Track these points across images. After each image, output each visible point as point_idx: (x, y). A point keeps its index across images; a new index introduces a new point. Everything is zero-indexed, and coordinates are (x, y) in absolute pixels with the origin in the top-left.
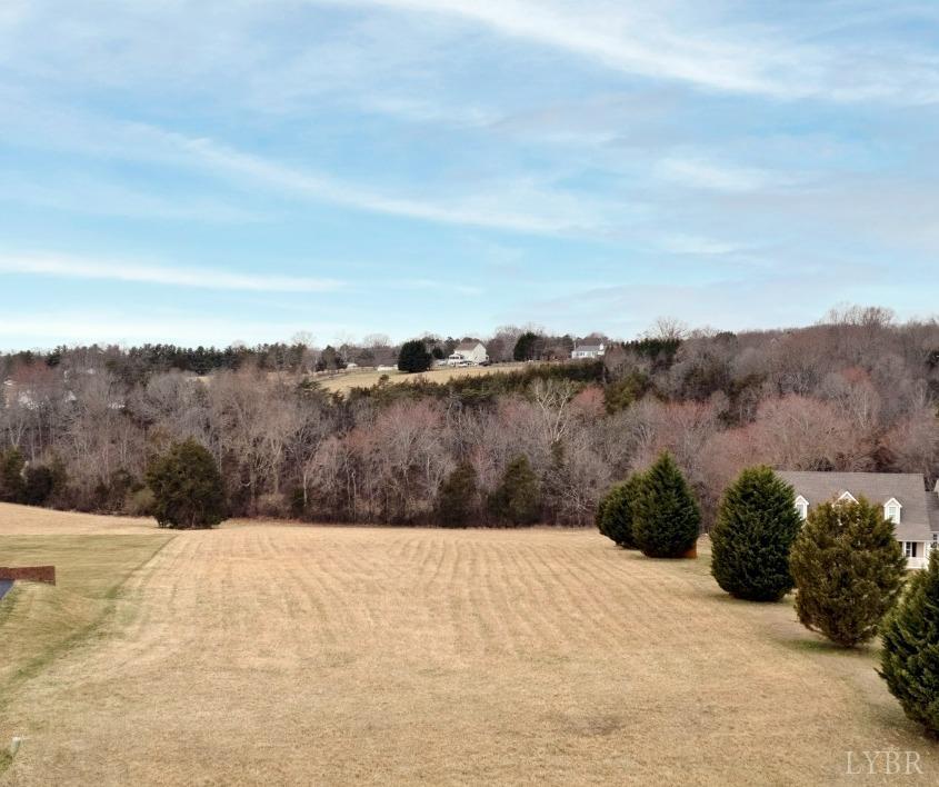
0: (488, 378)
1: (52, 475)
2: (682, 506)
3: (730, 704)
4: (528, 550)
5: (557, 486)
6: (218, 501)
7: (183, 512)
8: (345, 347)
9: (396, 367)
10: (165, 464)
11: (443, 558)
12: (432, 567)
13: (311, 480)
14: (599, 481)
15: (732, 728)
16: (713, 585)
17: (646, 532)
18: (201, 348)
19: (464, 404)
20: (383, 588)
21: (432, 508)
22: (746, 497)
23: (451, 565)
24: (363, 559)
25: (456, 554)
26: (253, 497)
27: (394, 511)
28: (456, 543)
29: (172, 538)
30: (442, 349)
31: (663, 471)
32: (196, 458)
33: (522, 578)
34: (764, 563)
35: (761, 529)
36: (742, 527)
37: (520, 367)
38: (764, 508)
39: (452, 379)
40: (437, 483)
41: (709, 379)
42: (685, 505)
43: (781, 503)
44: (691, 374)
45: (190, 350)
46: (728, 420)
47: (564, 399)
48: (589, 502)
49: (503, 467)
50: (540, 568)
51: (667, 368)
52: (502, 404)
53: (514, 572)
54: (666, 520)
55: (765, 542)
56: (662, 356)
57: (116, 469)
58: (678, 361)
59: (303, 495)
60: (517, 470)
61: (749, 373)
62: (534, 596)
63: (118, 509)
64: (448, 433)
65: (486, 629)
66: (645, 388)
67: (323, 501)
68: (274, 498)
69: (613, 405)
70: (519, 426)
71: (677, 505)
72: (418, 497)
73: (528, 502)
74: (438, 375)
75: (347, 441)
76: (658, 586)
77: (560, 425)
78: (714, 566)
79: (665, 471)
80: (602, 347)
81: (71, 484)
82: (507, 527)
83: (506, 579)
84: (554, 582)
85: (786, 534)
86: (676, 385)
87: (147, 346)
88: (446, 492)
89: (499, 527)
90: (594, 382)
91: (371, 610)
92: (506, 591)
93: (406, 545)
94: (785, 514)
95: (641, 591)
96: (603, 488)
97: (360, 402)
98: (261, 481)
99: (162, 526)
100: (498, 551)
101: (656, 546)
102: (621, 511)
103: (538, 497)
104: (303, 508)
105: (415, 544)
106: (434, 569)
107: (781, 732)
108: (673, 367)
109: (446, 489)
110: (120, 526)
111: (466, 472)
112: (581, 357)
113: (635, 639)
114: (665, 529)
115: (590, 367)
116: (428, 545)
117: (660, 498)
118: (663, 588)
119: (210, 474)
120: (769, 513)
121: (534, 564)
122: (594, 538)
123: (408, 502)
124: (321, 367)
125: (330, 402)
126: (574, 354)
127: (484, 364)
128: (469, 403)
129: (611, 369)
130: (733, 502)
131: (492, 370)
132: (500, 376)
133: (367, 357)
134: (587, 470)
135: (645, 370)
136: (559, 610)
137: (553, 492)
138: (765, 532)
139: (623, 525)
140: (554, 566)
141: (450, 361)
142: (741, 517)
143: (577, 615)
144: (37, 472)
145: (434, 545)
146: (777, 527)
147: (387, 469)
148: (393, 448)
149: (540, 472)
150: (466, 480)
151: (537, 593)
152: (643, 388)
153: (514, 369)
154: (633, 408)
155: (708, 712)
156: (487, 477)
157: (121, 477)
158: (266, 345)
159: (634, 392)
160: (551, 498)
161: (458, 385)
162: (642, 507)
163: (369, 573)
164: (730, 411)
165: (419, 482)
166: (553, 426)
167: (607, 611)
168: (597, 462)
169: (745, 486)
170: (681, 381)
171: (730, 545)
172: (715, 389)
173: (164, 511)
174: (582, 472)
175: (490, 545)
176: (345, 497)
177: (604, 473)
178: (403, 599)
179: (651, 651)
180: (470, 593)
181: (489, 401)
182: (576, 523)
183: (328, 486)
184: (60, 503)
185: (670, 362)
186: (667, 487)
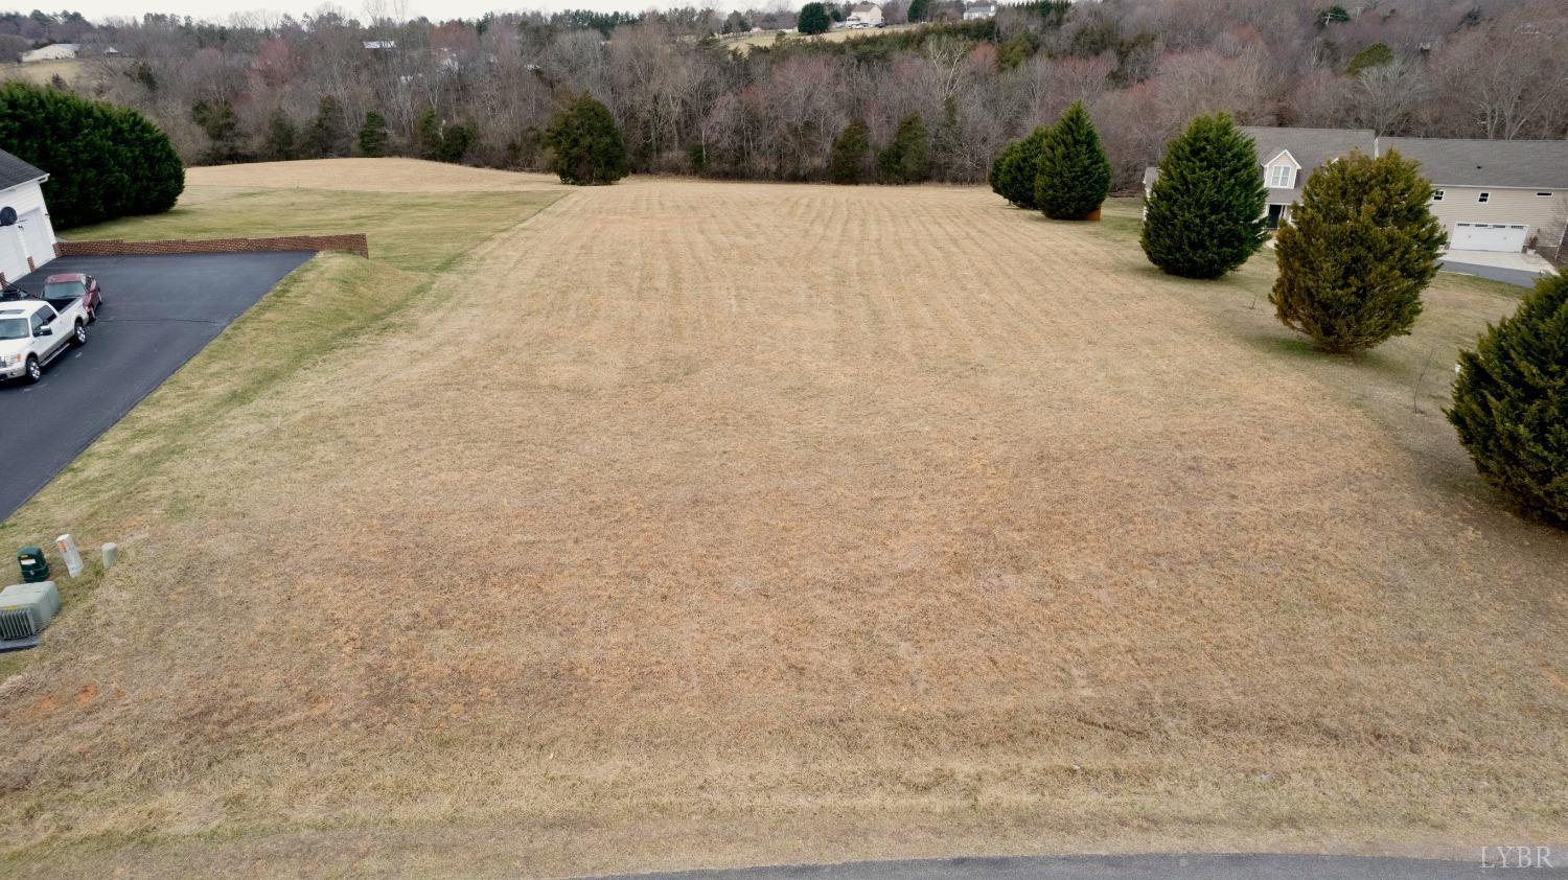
0: (883, 36)
1: (465, 133)
2: (1092, 164)
3: (1224, 453)
4: (920, 209)
5: (948, 143)
6: (618, 157)
7: (583, 168)
8: (751, 12)
9: (796, 29)
10: (563, 120)
11: (831, 217)
12: (819, 229)
13: (708, 138)
14: (993, 140)
15: (1234, 497)
16: (1142, 258)
17: (1051, 192)
18: (616, 14)
19: (859, 61)
20: (759, 256)
21: (825, 165)
22: (1195, 152)
23: (839, 226)
24: (747, 218)
25: (846, 213)
26: (655, 153)
27: (789, 167)
28: (847, 201)
29: (567, 194)
30: (841, 12)
31: (1075, 123)
32: (592, 114)
33: (916, 243)
34: (1211, 236)
35: (1212, 192)
36: (1188, 190)
37: (914, 27)
38: (1218, 167)
39: (848, 38)
40: (830, 139)
41: (1098, 38)
42: (1096, 163)
43: (1238, 161)
44: (1082, 33)
45: (607, 15)
46: (1117, 78)
47: (957, 56)
48: (979, 159)
49: (896, 123)
50: (935, 229)
51: (1058, 29)
52: (895, 61)
53: (908, 235)
54: (1073, 179)
55: (1215, 208)
56: (1052, 16)
57: (526, 127)
58: (1068, 21)
59: (702, 152)
60: (909, 126)
61: (1139, 33)
62: (932, 267)
63: (529, 165)
64: (842, 88)
65: (876, 316)
66: (1035, 48)
67: (720, 157)
68: (676, 155)
69: (1005, 62)
70: (913, 82)
71: (1087, 162)
72: (812, 154)
73: (919, 159)
74: (836, 35)
75: (743, 97)
76: (1072, 256)
77: (953, 82)
78: (1147, 235)
79: (1076, 124)
80: (993, 8)
81: (484, 142)
82: (898, 184)
83: (899, 244)
84: (954, 249)
85: (1242, 199)
86: (1065, 44)
87: (567, 12)
88: (840, 148)
89: (890, 183)
90: (986, 40)
91: (737, 289)
92: (899, 261)
93: (797, 203)
94: (1243, 174)
95: (1055, 262)
96: (996, 145)
97: (757, 59)
98: (660, 138)
99: (565, 183)
100: (889, 209)
101: (1059, 207)
102: (1020, 169)
103: (928, 155)
104: (704, 164)
105: (805, 201)
106: (820, 230)
107: (1306, 504)
108: (1063, 27)
109: (841, 146)
110: (525, 182)
111: (859, 128)
112: (973, 18)
113: (1066, 335)
114: (1070, 189)
115: (983, 27)
116: (818, 204)
117: (1069, 153)
118: (1076, 258)
119: (608, 130)
120: (1224, 173)
121: (928, 226)
122: (985, 196)
123: (802, 158)
124: (727, 29)
125: (730, 57)
126: (966, 15)
127: (879, 26)
128: (863, 58)
129: (1002, 29)
130: (1178, 158)
131: (887, 31)
132: (894, 35)
133: (769, 21)
134: (979, 127)
135: (1035, 29)
136: (964, 289)
137: (944, 149)
138: (1216, 197)
139: (1021, 183)
140: (950, 228)
141: (848, 23)
142: (1189, 178)
143: (985, 296)
144: (452, 131)
145: (823, 203)
146: (1231, 191)
147: (782, 125)
148: (788, 104)
149: (931, 130)
150: (858, 137)
151: (936, 264)
152: (1034, 47)
153: (908, 29)
154: (1022, 67)
155: (1194, 468)
156: (881, 135)
157: (531, 134)
158: (676, 9)
159: (1024, 51)
160: (941, 155)
161: (854, 44)
162: (1048, 163)
163: (749, 236)
164: (1119, 70)
165: (812, 138)
166: (945, 83)
167: (1021, 290)
168: (989, 119)
169: (1195, 139)
170: (1070, 41)
171: (1172, 212)
172: (1105, 48)
173: (565, 167)
174: (975, 130)
175: (882, 204)
176: (741, 154)
177: (995, 130)
178: (778, 270)
179: (1090, 354)
180: (858, 264)
181: (883, 57)
182: (966, 180)
183: (725, 143)
185: (1059, 22)
186: (1077, 142)
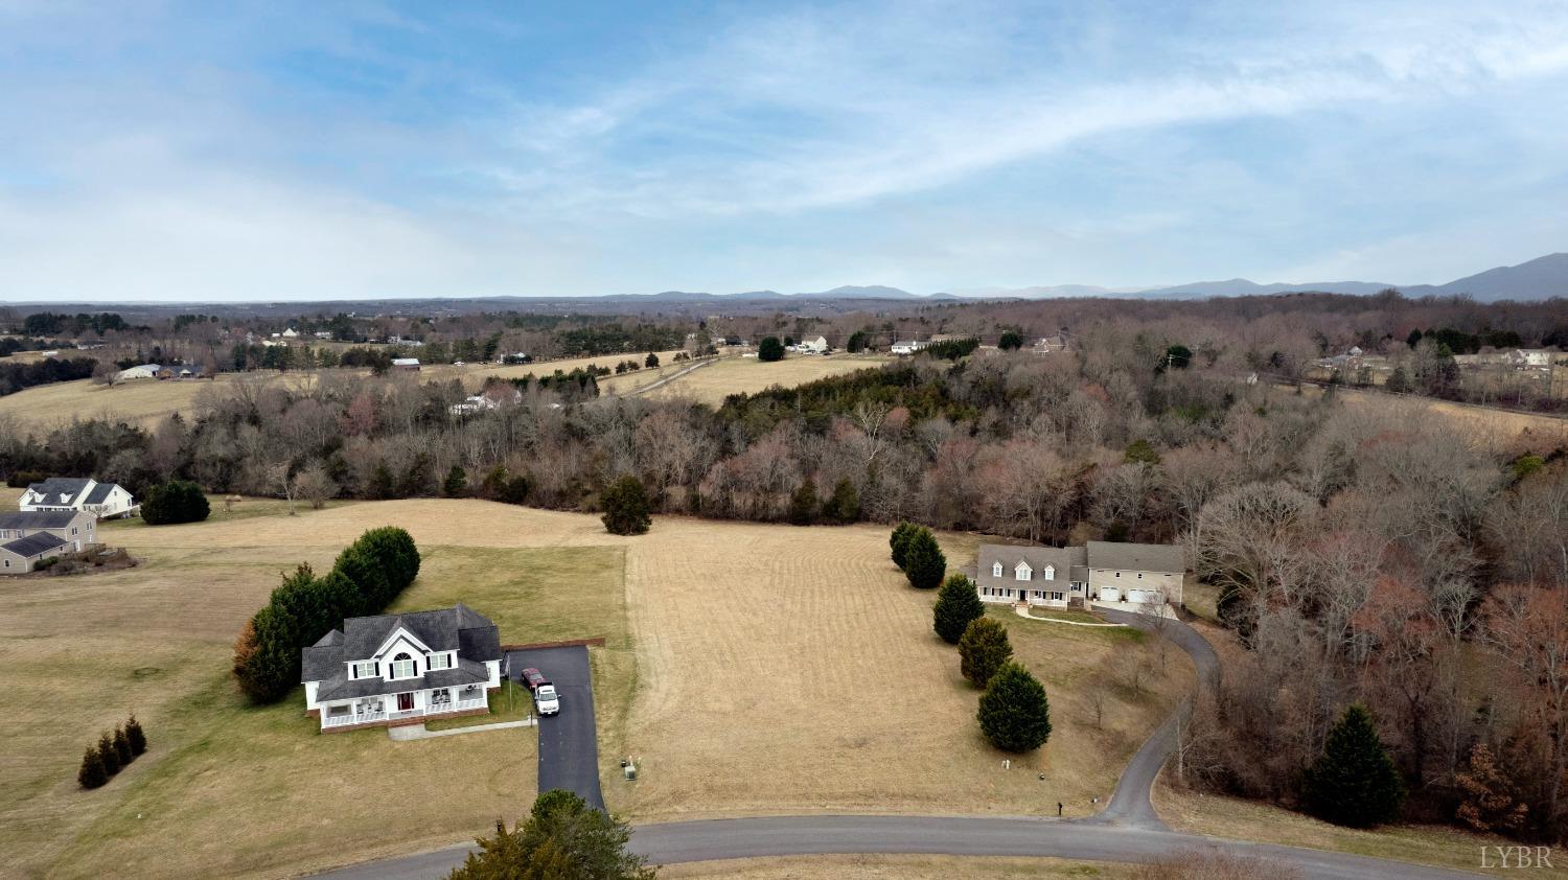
1: (526, 483)
2: (934, 561)
5: (870, 499)
7: (624, 524)
9: (757, 354)
10: (612, 492)
13: (704, 492)
17: (913, 575)
21: (786, 512)
22: (952, 591)
29: (624, 553)
30: (792, 337)
32: (631, 488)
36: (948, 609)
39: (799, 385)
40: (790, 494)
43: (968, 597)
48: (892, 510)
49: (834, 485)
54: (924, 568)
55: (959, 617)
57: (569, 478)
59: (699, 500)
60: (843, 487)
67: (712, 505)
73: (851, 508)
76: (909, 628)
79: (925, 539)
81: (540, 489)
82: (836, 525)
85: (971, 612)
88: (796, 501)
89: (831, 525)
95: (899, 634)
96: (903, 500)
99: (611, 532)
100: (827, 576)
101: (918, 582)
103: (857, 505)
104: (700, 509)
110: (581, 530)
111: (809, 488)
112: (899, 351)
117: (921, 555)
120: (962, 602)
123: (770, 508)
126: (893, 347)
127: (824, 353)
137: (868, 502)
141: (799, 350)
142: (949, 603)
144: (515, 481)
145: (789, 568)
147: (756, 486)
148: (761, 472)
149: (859, 486)
150: (809, 493)
157: (574, 484)
160: (865, 505)
162: (911, 559)
165: (777, 494)
166: (869, 448)
169: (951, 586)
171: (942, 617)
173: (611, 522)
176: (727, 494)
182: (883, 522)
183: (716, 496)
184: (533, 502)
